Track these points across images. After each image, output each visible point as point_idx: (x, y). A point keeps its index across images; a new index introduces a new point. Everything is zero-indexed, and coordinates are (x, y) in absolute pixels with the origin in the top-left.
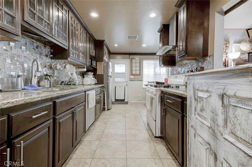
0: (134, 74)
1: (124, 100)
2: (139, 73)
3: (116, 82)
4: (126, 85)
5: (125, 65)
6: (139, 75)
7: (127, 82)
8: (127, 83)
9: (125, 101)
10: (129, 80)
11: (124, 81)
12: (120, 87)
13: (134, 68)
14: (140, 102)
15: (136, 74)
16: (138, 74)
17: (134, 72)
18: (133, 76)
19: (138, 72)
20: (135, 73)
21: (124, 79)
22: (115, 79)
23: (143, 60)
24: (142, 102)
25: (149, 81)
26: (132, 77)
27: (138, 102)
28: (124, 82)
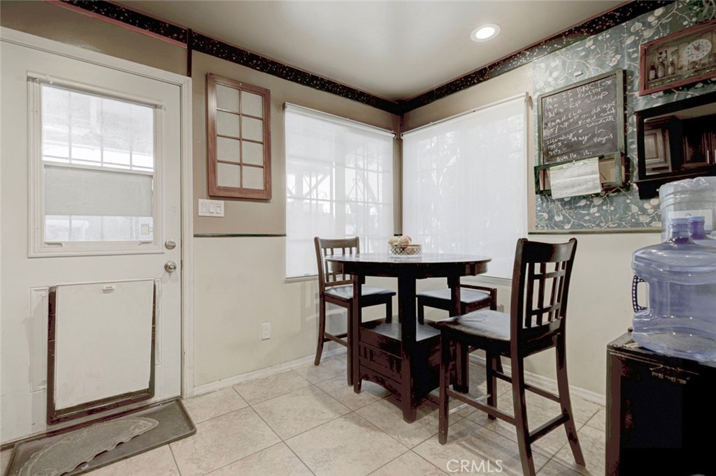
0: (226, 189)
1: (150, 392)
2: (260, 186)
3: (56, 251)
4: (167, 268)
5: (150, 111)
6: (263, 196)
7: (170, 246)
8: (172, 257)
9: (159, 396)
10: (189, 231)
11: (150, 237)
12: (105, 291)
13: (226, 149)
14: (270, 372)
15: (241, 190)
16: (258, 191)
17: (227, 177)
18: (222, 202)
19: (254, 181)
20: (237, 185)
21: (149, 221)
22: (50, 221)
23: (289, 107)
24: (285, 367)
25: (322, 237)
26: (216, 208)
27: (255, 376)
28: (144, 248)
